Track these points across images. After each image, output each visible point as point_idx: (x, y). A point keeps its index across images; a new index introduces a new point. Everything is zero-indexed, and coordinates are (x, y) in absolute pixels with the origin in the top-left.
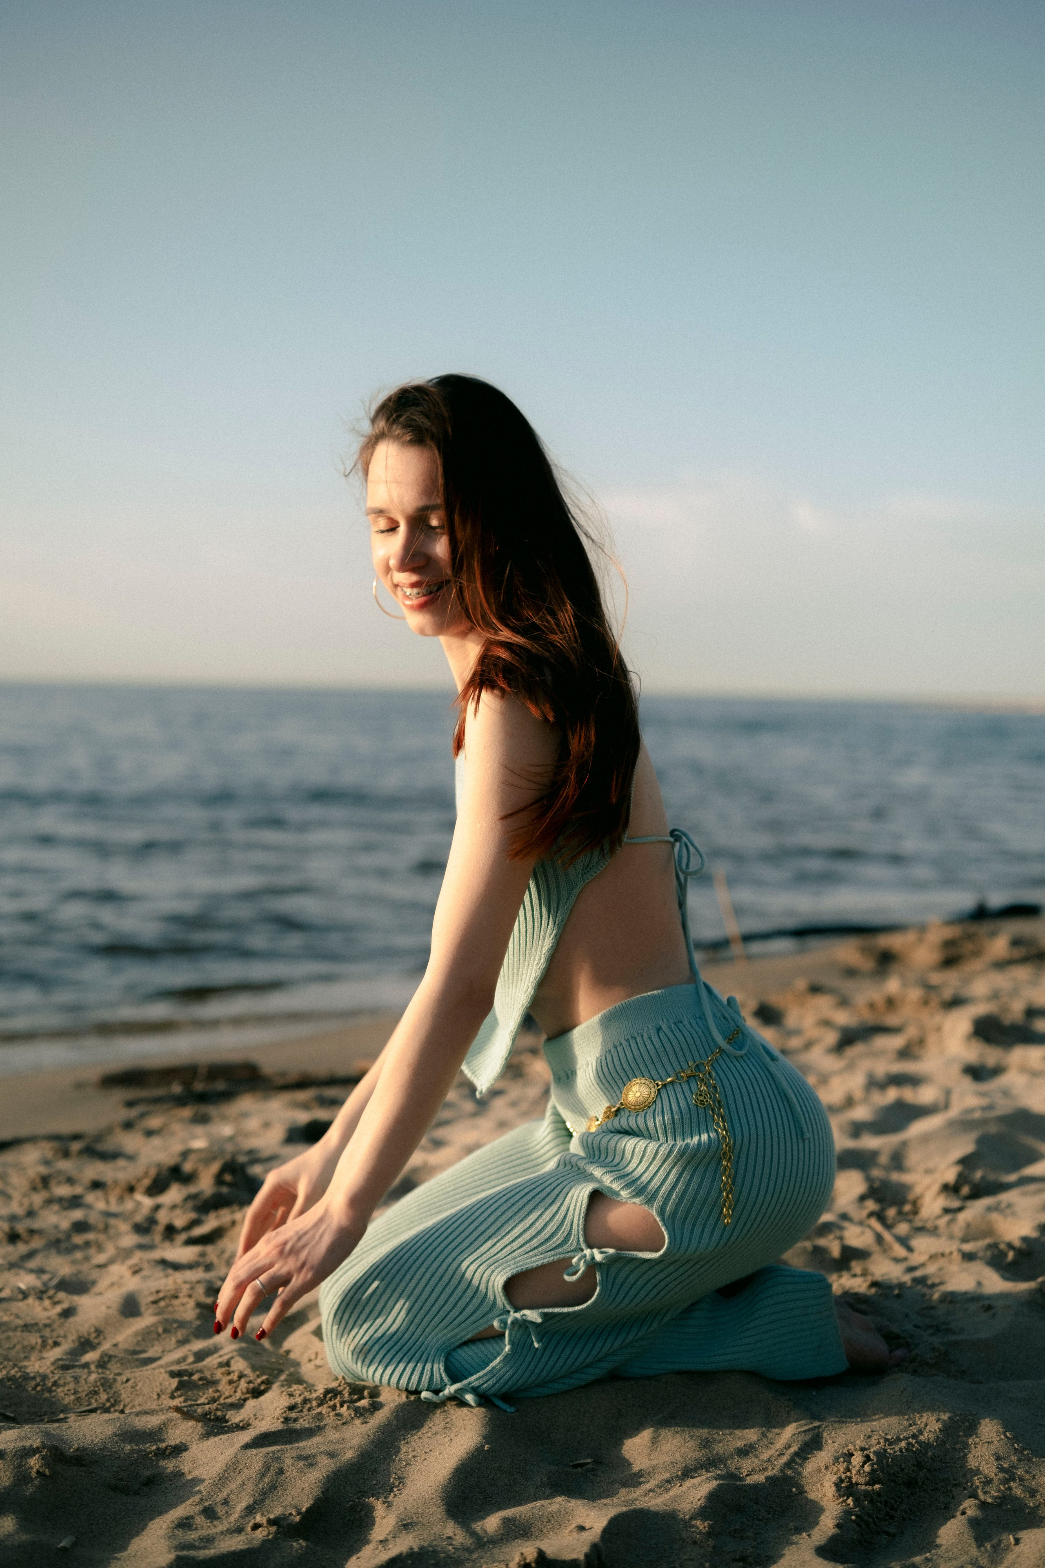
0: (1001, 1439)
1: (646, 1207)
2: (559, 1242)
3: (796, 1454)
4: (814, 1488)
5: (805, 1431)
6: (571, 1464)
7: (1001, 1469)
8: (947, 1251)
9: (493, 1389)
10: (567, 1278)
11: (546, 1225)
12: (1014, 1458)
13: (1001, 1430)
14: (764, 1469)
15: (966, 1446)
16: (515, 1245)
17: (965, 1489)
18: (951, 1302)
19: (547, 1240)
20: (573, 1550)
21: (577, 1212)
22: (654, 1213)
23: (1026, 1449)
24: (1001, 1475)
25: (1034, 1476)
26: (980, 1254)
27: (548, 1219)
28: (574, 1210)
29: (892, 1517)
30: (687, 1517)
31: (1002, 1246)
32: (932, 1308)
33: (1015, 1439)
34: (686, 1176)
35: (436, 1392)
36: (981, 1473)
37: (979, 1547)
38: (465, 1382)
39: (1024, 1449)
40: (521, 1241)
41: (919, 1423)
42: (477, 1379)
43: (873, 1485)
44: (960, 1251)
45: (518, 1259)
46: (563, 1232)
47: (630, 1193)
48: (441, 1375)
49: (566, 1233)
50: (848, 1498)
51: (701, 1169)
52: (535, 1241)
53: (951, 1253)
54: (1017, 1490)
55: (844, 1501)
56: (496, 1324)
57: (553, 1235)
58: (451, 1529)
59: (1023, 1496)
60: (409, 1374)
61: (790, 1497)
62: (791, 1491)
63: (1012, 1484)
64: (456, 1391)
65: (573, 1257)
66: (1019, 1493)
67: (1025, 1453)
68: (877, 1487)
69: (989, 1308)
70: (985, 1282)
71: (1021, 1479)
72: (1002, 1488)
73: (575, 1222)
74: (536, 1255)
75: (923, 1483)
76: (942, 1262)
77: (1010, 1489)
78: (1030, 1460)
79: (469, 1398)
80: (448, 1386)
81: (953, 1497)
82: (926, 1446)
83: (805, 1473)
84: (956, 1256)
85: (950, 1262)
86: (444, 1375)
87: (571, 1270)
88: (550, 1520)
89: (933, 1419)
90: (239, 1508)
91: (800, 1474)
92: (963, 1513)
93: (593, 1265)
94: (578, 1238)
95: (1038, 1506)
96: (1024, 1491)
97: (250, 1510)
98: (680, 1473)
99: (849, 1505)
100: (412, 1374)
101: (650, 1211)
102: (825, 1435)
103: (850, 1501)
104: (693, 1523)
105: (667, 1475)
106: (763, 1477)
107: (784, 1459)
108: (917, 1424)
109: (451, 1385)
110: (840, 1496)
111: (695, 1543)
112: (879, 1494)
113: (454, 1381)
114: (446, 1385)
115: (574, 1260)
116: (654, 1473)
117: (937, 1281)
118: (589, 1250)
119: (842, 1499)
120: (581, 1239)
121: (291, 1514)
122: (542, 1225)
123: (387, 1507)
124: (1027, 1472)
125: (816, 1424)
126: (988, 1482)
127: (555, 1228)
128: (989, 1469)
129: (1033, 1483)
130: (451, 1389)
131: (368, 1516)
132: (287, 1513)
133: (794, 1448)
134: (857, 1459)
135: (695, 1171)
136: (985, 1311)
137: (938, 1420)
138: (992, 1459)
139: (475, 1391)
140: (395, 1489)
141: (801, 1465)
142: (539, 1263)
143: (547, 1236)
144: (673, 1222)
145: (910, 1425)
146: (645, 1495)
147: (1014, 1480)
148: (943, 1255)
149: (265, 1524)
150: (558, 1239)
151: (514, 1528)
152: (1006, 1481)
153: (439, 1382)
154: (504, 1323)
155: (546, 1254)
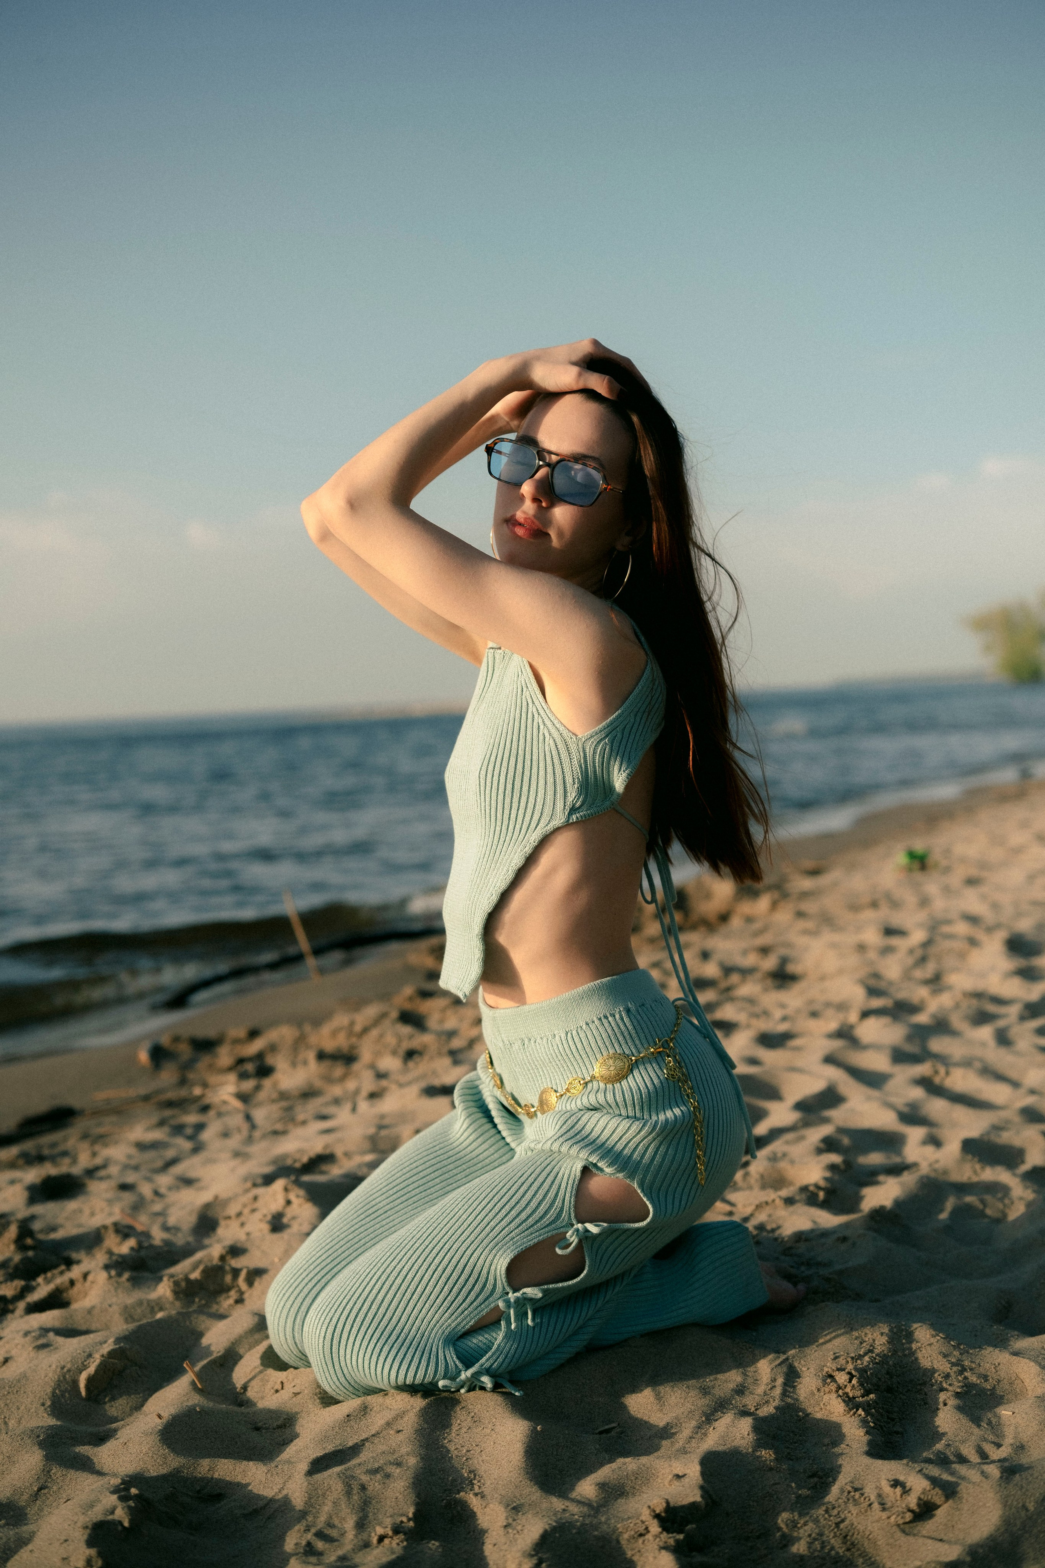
0: (938, 1340)
1: (628, 1181)
2: (552, 1218)
3: (785, 1384)
4: (817, 1409)
5: (779, 1365)
6: (597, 1431)
7: (953, 1364)
8: (770, 1200)
9: (501, 1369)
10: (559, 1251)
11: (539, 1204)
12: (957, 1353)
13: (934, 1333)
14: (766, 1402)
15: (913, 1353)
16: (512, 1225)
17: (932, 1385)
18: (806, 1240)
19: (541, 1218)
20: (687, 1495)
21: (569, 1189)
22: (636, 1186)
23: (961, 1344)
24: (955, 1369)
25: (979, 1364)
26: (797, 1198)
27: (541, 1198)
28: (566, 1188)
29: (893, 1420)
30: (750, 1450)
31: (812, 1188)
32: (790, 1248)
33: (948, 1338)
34: (662, 1149)
35: (453, 1379)
36: (937, 1371)
37: (979, 1426)
38: (477, 1366)
39: (959, 1344)
40: (517, 1221)
41: (867, 1340)
42: (487, 1360)
43: (867, 1395)
44: (780, 1197)
45: (515, 1239)
46: (556, 1209)
47: (616, 1169)
48: (454, 1362)
49: (558, 1210)
50: (857, 1410)
51: (674, 1143)
52: (530, 1220)
53: (773, 1201)
54: (973, 1379)
55: (855, 1413)
56: (501, 1304)
57: (546, 1213)
58: (558, 1504)
59: (979, 1382)
60: (425, 1365)
61: (800, 1420)
62: (798, 1416)
63: (966, 1374)
64: (473, 1375)
65: (567, 1232)
66: (975, 1380)
67: (962, 1347)
68: (872, 1396)
69: (844, 1239)
70: (819, 1220)
71: (971, 1369)
72: (960, 1378)
73: (567, 1198)
74: (532, 1234)
75: (898, 1387)
76: (768, 1210)
77: (966, 1378)
78: (968, 1352)
79: (486, 1380)
80: (463, 1372)
81: (926, 1394)
82: (884, 1357)
83: (801, 1399)
84: (778, 1202)
85: (776, 1208)
86: (457, 1362)
87: (563, 1244)
88: (637, 1478)
89: (877, 1334)
90: (349, 1525)
91: (797, 1400)
92: (945, 1404)
93: (585, 1237)
94: (570, 1214)
95: (994, 1388)
96: (978, 1378)
97: (361, 1525)
98: (704, 1419)
99: (860, 1415)
100: (428, 1366)
101: (631, 1184)
102: (796, 1364)
103: (860, 1411)
104: (758, 1454)
105: (694, 1423)
106: (772, 1408)
107: (778, 1391)
108: (866, 1342)
109: (466, 1370)
110: (850, 1410)
111: (771, 1469)
112: (875, 1402)
113: (468, 1367)
114: (460, 1371)
115: (568, 1235)
116: (681, 1423)
117: (774, 1226)
118: (579, 1225)
119: (852, 1412)
120: (573, 1215)
121: (402, 1522)
122: (536, 1204)
123: (482, 1497)
124: (972, 1362)
125: (783, 1357)
126: (947, 1376)
127: (548, 1205)
128: (942, 1366)
129: (981, 1370)
130: (465, 1375)
131: (464, 1510)
132: (398, 1522)
133: (780, 1381)
134: (842, 1378)
135: (670, 1145)
136: (842, 1242)
137: (882, 1334)
138: (940, 1357)
139: (488, 1372)
140: (475, 1482)
141: (794, 1392)
142: (536, 1240)
143: (542, 1213)
144: (651, 1192)
145: (861, 1343)
146: (689, 1442)
147: (965, 1370)
148: (767, 1203)
149: (390, 1533)
150: (551, 1216)
151: (610, 1490)
152: (961, 1372)
153: (454, 1369)
154: (507, 1302)
155: (540, 1232)
